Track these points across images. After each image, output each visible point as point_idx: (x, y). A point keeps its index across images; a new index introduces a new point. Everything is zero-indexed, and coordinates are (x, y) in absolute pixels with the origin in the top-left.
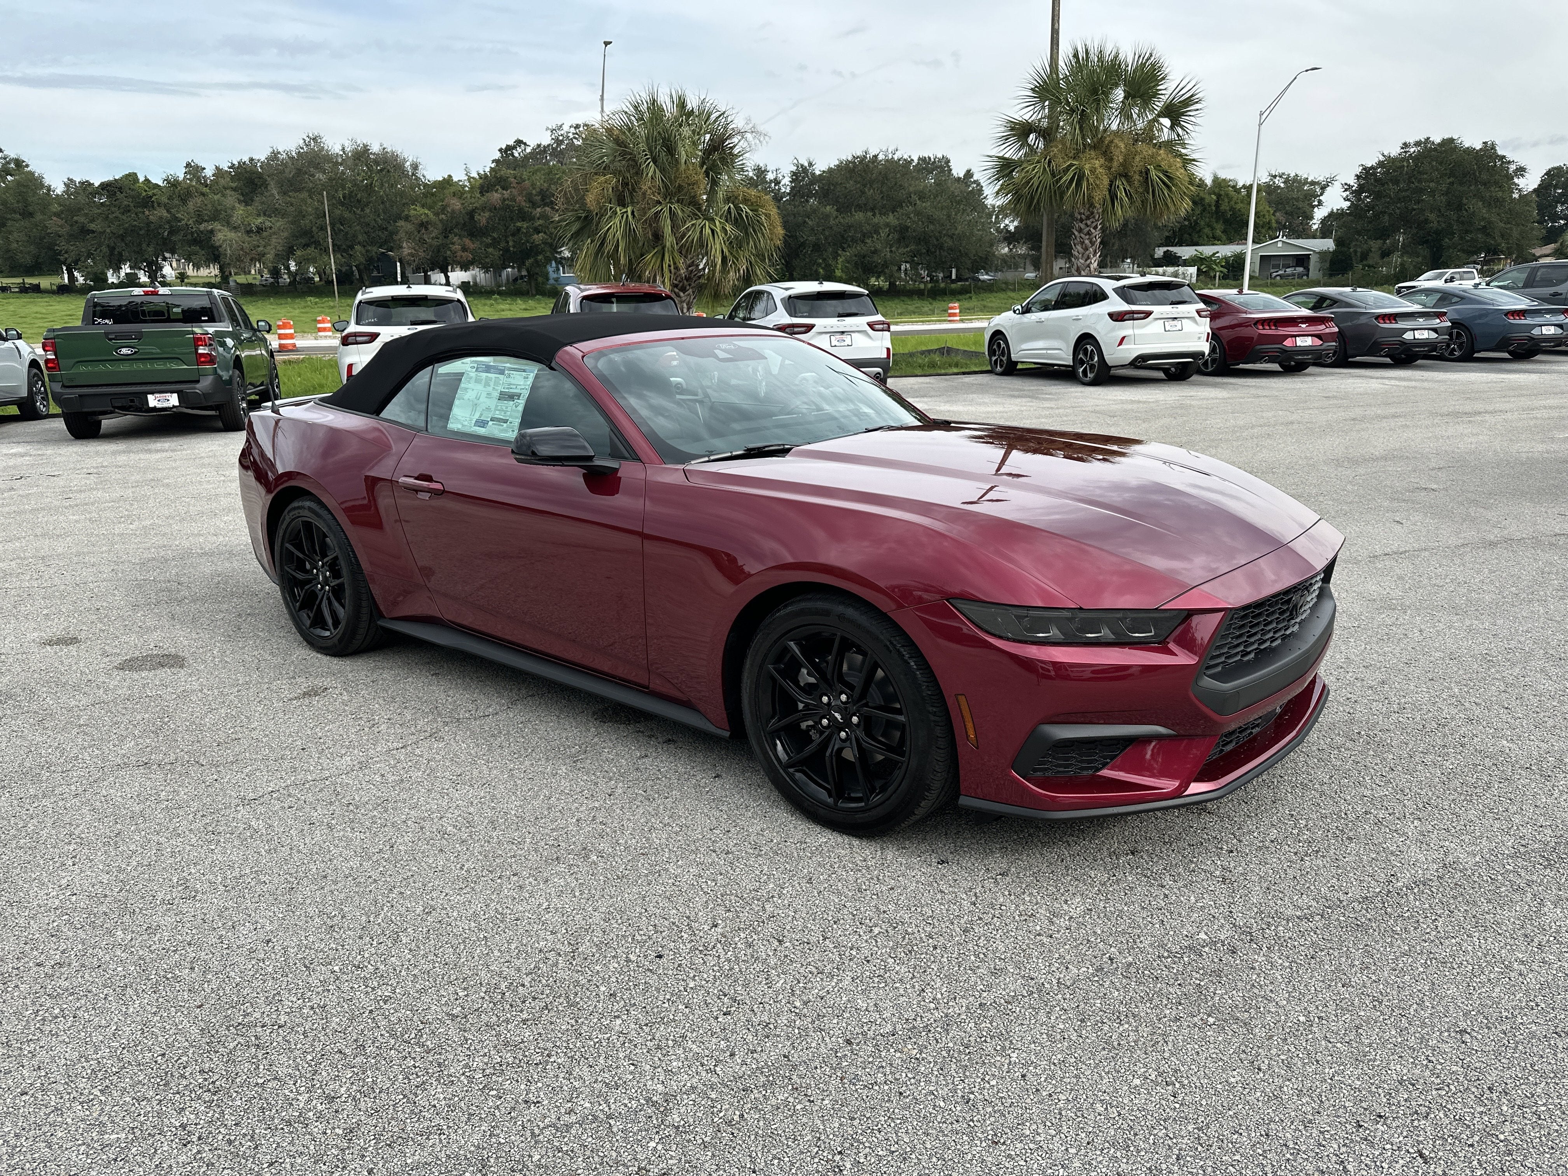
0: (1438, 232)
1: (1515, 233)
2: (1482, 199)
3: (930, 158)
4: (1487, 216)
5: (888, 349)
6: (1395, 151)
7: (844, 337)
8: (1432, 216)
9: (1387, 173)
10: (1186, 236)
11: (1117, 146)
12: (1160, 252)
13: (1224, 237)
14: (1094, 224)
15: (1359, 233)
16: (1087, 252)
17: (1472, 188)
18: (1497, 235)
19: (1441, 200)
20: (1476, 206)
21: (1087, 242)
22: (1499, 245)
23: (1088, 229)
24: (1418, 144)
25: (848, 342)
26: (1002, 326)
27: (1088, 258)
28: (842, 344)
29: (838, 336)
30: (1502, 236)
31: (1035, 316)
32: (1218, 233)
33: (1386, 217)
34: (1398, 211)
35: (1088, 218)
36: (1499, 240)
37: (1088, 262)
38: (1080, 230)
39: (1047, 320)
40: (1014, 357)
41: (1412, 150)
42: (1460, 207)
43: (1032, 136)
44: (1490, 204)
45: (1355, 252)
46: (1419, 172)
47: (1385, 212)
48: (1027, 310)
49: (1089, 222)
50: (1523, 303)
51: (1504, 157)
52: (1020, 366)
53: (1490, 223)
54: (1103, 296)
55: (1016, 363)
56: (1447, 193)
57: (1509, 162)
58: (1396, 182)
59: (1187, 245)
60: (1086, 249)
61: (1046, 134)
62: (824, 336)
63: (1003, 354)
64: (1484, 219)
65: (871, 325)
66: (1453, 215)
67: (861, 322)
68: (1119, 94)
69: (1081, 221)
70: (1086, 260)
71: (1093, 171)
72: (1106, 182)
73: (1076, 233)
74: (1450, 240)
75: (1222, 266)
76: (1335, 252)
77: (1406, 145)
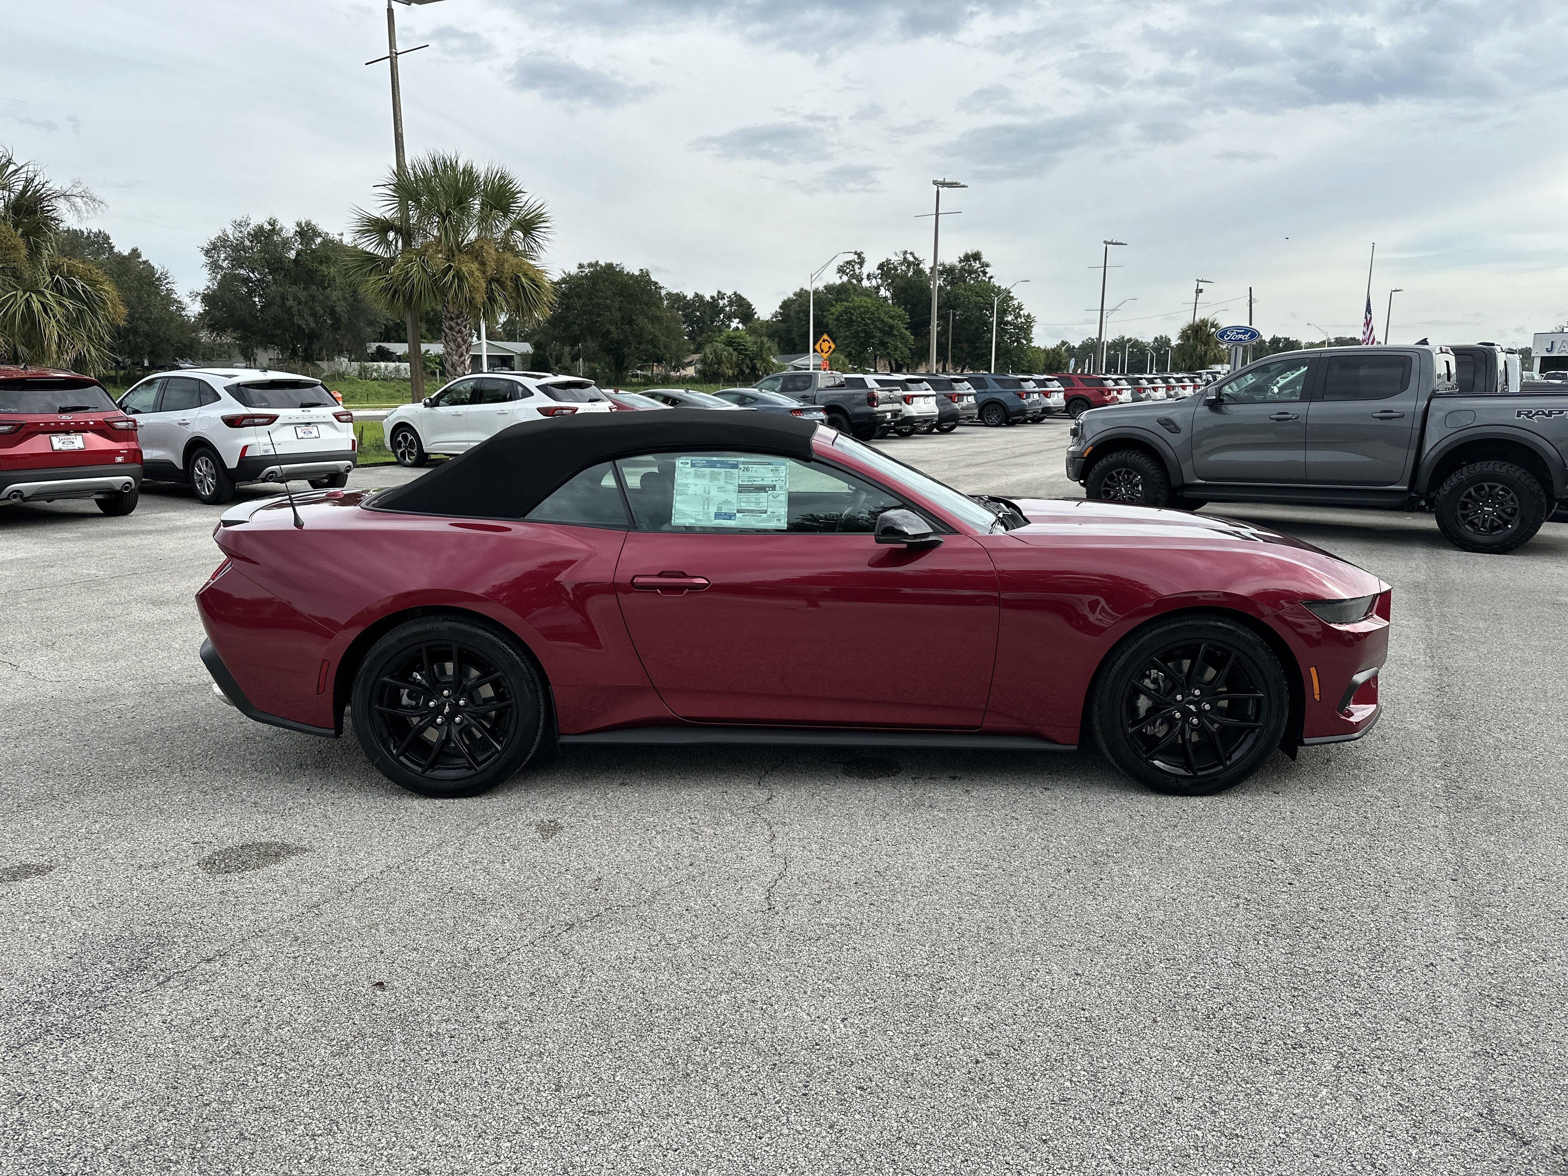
0: (618, 342)
1: (674, 346)
2: (647, 316)
3: (82, 232)
4: (652, 330)
5: (353, 441)
6: (574, 270)
7: (310, 428)
8: (612, 328)
9: (570, 288)
10: (393, 333)
11: (487, 252)
12: (373, 347)
13: (430, 337)
14: (464, 323)
15: (555, 339)
16: (461, 350)
17: (638, 306)
18: (661, 346)
19: (617, 315)
20: (642, 321)
21: (459, 339)
22: (664, 355)
23: (458, 328)
24: (590, 265)
25: (315, 433)
26: (408, 418)
27: (462, 355)
28: (309, 436)
29: (304, 428)
30: (665, 348)
31: (444, 410)
32: (424, 331)
33: (576, 327)
34: (585, 322)
35: (458, 317)
36: (664, 351)
37: (462, 358)
38: (451, 328)
39: (466, 413)
40: (426, 449)
41: (587, 271)
42: (631, 322)
43: (391, 235)
44: (652, 321)
45: (551, 355)
46: (596, 290)
47: (575, 323)
48: (434, 403)
49: (459, 322)
50: (795, 405)
51: (657, 283)
52: (433, 457)
53: (655, 336)
54: (528, 393)
55: (428, 454)
56: (620, 309)
57: (660, 288)
58: (580, 297)
59: (396, 342)
60: (459, 347)
61: (406, 233)
62: (288, 427)
63: (411, 445)
64: (651, 333)
65: (337, 416)
66: (627, 328)
67: (326, 413)
68: (476, 204)
69: (451, 319)
70: (460, 357)
71: (471, 273)
72: (484, 285)
73: (447, 331)
74: (629, 349)
75: (436, 363)
76: (534, 354)
77: (581, 266)
